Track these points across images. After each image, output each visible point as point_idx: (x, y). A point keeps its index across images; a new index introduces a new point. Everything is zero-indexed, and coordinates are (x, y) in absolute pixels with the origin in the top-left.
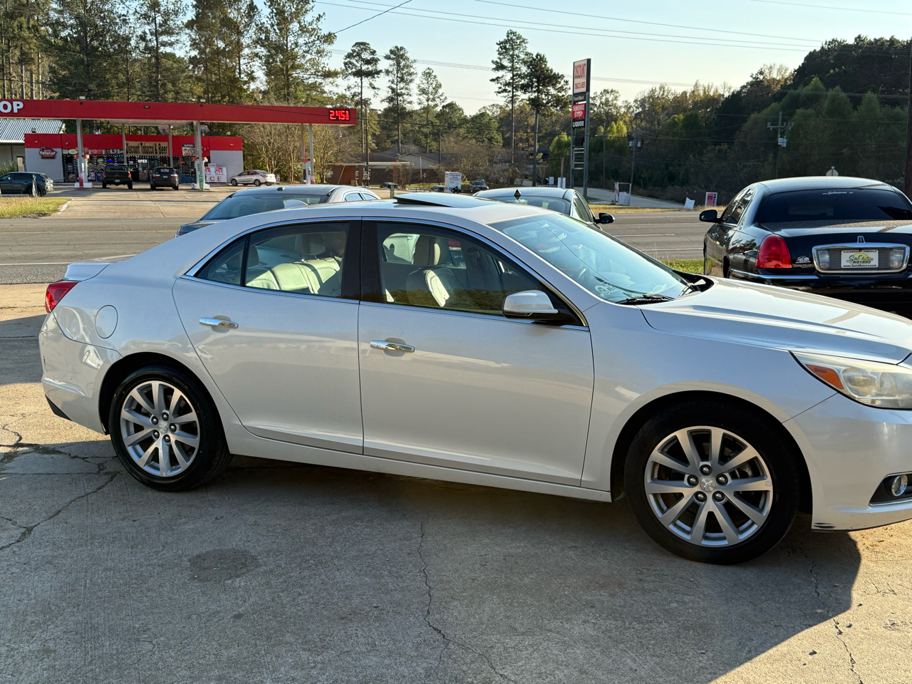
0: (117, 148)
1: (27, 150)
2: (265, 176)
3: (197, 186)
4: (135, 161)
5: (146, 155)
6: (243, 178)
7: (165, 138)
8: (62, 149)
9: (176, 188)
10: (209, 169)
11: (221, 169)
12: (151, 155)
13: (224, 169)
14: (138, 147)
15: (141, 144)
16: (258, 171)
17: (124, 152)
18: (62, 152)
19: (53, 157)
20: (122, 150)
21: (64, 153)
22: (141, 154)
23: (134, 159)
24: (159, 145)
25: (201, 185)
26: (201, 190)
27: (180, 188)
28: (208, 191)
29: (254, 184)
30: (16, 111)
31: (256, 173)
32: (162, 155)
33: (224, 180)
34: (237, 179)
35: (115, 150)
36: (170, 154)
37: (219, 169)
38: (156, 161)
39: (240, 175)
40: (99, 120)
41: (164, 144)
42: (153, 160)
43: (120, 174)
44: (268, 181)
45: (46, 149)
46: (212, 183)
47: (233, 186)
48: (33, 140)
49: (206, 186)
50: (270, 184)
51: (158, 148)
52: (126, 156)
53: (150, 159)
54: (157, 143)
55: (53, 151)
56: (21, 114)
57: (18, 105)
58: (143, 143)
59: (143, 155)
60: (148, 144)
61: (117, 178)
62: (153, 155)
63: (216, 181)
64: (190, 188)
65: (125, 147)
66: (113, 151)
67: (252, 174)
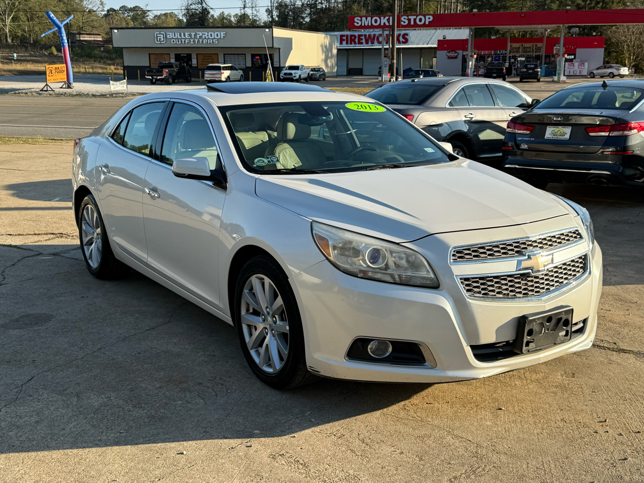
0: (503, 50)
1: (439, 53)
2: (618, 70)
3: (556, 78)
4: (515, 60)
5: (524, 54)
6: (600, 71)
7: (540, 40)
8: (463, 51)
9: (539, 81)
10: (573, 64)
11: (583, 64)
12: (528, 54)
13: (586, 64)
14: (519, 48)
15: (522, 45)
16: (613, 65)
17: (508, 51)
18: (463, 53)
19: (456, 57)
20: (506, 50)
21: (464, 54)
22: (521, 54)
23: (515, 58)
24: (536, 45)
25: (559, 78)
26: (558, 82)
27: (541, 80)
28: (564, 82)
29: (609, 76)
30: (427, 23)
31: (611, 67)
32: (537, 54)
33: (585, 73)
34: (595, 72)
35: (501, 51)
36: (543, 53)
37: (582, 63)
38: (532, 59)
39: (598, 69)
40: (497, 27)
41: (539, 45)
42: (529, 57)
43: (497, 69)
44: (621, 73)
45: (452, 51)
46: (569, 76)
47: (591, 78)
48: (444, 44)
49: (563, 78)
50: (622, 76)
51: (534, 48)
52: (508, 55)
53: (527, 58)
54: (535, 44)
55: (456, 53)
56: (432, 25)
57: (429, 18)
58: (524, 44)
59: (523, 54)
60: (527, 45)
61: (494, 73)
62: (529, 54)
63: (578, 74)
64: (551, 80)
65: (509, 48)
66: (500, 52)
67: (608, 68)
